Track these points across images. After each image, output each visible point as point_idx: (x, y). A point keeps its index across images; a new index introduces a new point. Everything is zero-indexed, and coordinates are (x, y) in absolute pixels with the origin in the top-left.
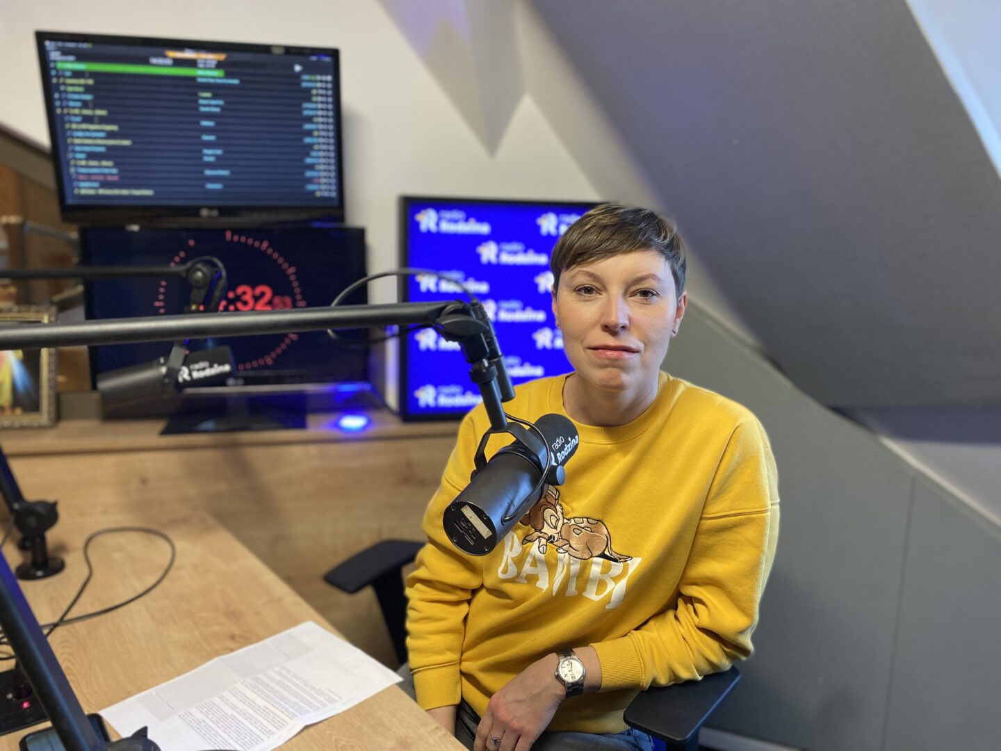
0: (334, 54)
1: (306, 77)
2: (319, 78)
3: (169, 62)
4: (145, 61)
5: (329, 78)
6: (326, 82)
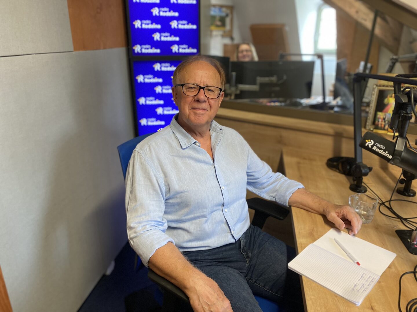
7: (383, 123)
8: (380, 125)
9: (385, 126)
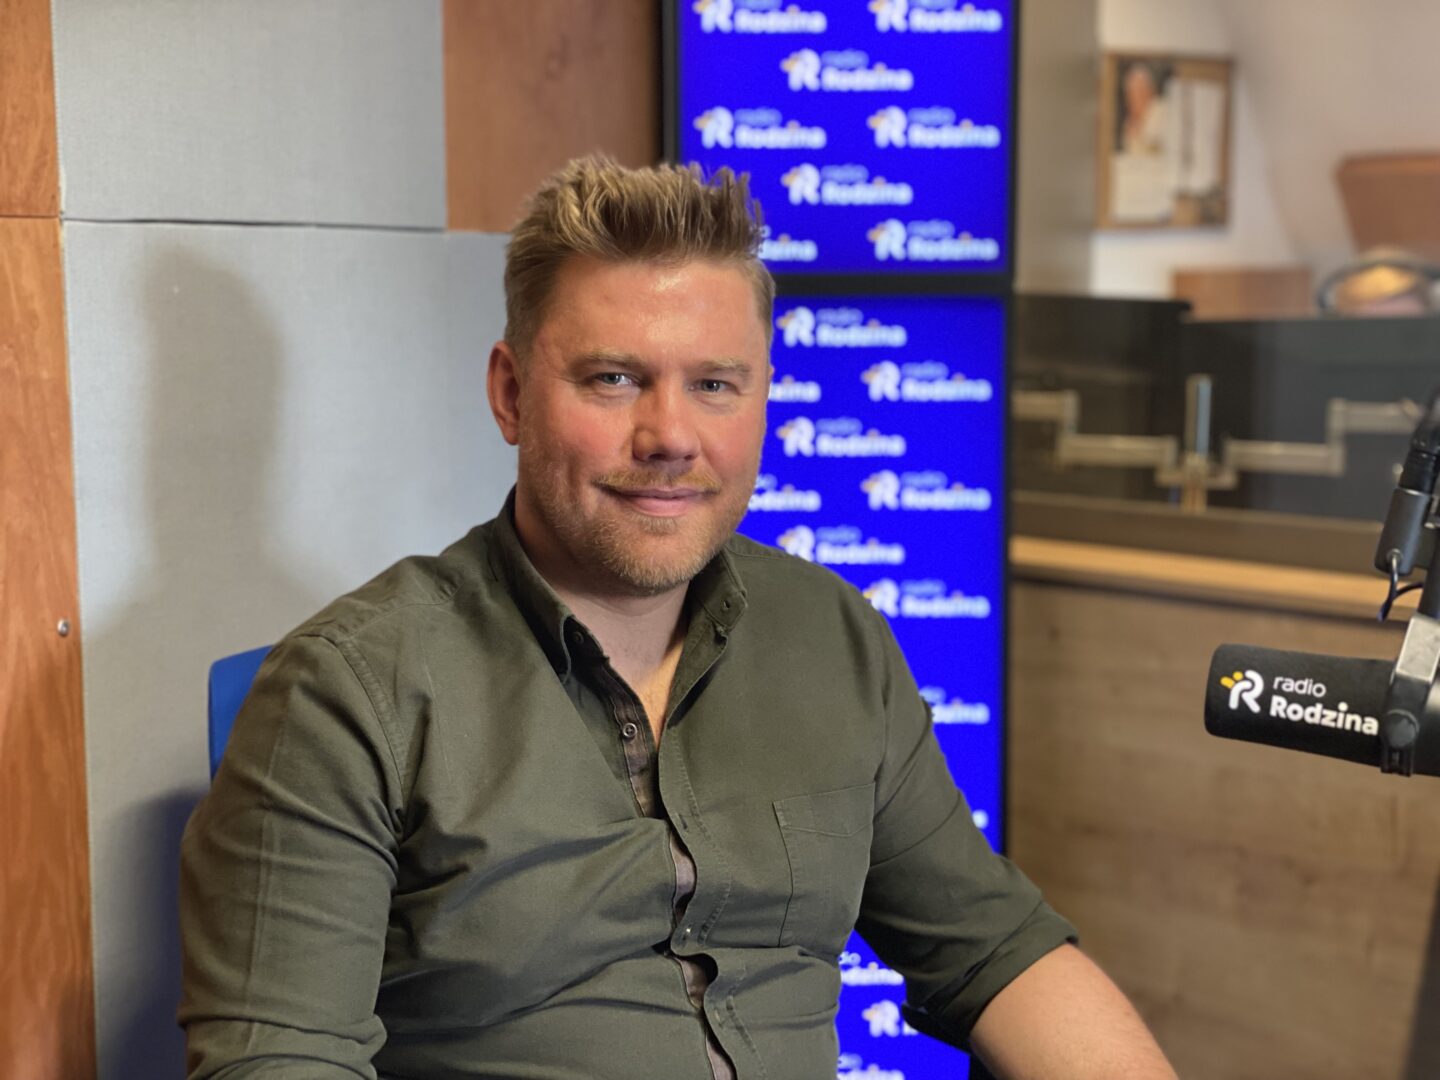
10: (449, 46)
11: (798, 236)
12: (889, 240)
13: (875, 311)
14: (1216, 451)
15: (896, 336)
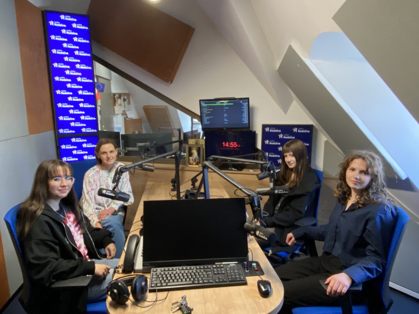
0: (248, 99)
1: (243, 103)
2: (245, 103)
3: (219, 103)
4: (215, 103)
5: (247, 103)
6: (246, 104)
7: (192, 162)
8: (191, 163)
9: (193, 163)
10: (28, 115)
11: (72, 130)
12: (84, 130)
13: (82, 138)
14: (125, 148)
15: (86, 141)
